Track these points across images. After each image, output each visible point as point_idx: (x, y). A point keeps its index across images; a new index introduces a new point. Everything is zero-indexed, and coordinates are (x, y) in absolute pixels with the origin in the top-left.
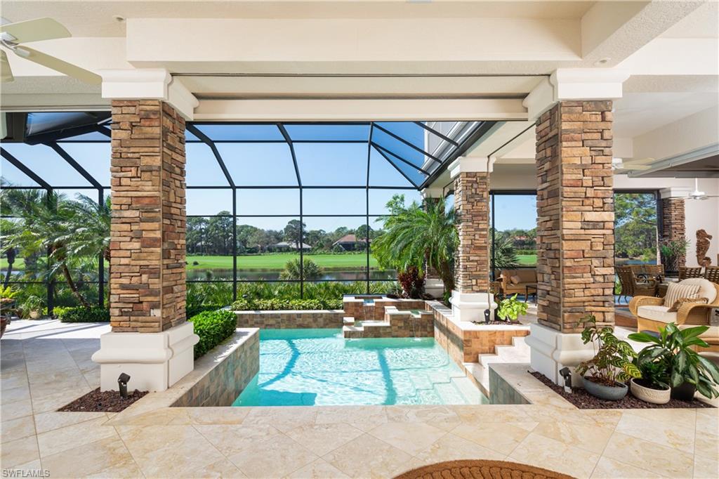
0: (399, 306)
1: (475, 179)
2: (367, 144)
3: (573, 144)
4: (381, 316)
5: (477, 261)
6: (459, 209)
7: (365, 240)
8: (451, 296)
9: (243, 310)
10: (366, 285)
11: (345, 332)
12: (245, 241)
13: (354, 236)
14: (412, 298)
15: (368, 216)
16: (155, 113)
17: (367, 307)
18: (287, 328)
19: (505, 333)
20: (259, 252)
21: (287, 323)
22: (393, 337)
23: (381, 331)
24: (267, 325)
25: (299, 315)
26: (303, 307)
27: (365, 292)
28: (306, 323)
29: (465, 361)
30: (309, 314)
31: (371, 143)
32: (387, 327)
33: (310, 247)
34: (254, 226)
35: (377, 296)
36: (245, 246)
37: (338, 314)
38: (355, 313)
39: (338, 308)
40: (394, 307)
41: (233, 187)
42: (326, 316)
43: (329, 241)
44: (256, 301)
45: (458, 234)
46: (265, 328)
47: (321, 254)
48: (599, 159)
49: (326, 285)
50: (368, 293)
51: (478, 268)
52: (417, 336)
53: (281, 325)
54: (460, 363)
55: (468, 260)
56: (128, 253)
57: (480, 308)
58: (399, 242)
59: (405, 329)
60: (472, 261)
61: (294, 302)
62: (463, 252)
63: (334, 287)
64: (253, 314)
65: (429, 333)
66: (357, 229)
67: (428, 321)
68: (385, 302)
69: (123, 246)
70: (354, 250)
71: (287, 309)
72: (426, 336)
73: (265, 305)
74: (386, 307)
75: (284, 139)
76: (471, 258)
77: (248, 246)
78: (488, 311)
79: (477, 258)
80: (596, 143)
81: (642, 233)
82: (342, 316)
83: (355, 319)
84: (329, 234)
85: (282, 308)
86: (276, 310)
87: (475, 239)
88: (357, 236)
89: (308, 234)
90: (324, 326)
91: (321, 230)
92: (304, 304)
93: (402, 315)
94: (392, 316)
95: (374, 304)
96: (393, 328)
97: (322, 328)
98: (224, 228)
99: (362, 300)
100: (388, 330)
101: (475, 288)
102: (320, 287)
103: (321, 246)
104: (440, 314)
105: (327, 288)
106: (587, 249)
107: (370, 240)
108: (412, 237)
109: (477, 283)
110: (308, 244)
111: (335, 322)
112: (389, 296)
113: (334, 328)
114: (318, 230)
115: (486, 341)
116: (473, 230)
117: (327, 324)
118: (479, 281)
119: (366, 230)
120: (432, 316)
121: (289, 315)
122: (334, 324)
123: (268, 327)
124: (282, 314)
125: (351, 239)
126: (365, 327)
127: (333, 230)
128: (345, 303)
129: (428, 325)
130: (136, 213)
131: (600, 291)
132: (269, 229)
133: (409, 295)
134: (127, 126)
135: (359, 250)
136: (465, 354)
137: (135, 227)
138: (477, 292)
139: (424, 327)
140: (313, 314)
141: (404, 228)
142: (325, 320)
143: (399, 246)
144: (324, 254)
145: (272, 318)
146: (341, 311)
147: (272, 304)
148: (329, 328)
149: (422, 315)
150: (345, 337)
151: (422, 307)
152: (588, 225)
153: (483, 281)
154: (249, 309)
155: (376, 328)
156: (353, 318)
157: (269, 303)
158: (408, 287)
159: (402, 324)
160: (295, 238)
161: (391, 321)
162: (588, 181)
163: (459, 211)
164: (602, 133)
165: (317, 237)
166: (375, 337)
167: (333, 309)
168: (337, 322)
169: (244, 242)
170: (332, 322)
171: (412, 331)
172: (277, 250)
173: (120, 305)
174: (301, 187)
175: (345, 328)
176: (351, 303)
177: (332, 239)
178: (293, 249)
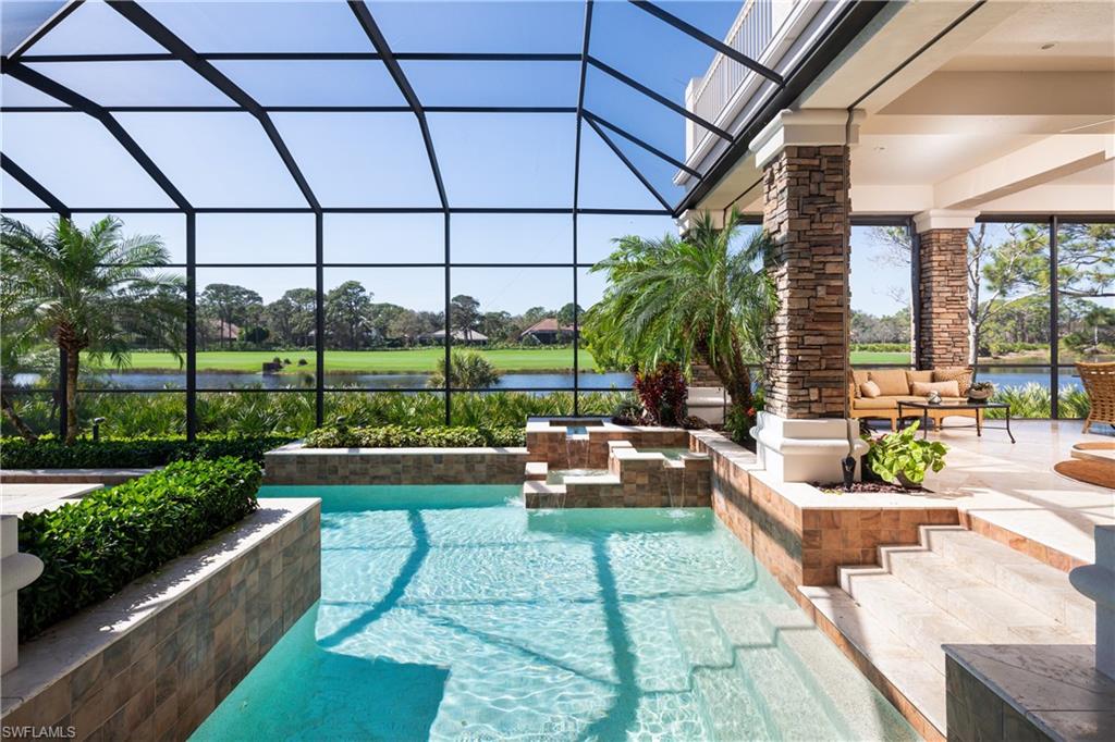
0: (638, 441)
1: (816, 162)
2: (575, 114)
4: (601, 461)
5: (820, 347)
6: (779, 231)
7: (572, 328)
8: (754, 424)
9: (329, 447)
10: (573, 398)
11: (528, 496)
12: (385, 328)
13: (555, 321)
14: (664, 424)
15: (575, 266)
17: (573, 442)
18: (414, 482)
19: (902, 516)
20: (406, 346)
21: (414, 472)
22: (627, 506)
23: (602, 494)
24: (375, 477)
25: (438, 458)
26: (448, 441)
27: (570, 411)
28: (452, 473)
29: (807, 583)
30: (456, 455)
31: (583, 114)
32: (614, 486)
33: (486, 338)
34: (399, 305)
35: (593, 419)
36: (385, 336)
37: (515, 456)
38: (550, 455)
39: (516, 444)
40: (627, 443)
41: (317, 210)
42: (492, 460)
43: (515, 328)
44: (355, 431)
45: (775, 287)
46: (371, 483)
47: (502, 348)
49: (501, 398)
50: (576, 415)
51: (824, 362)
52: (677, 505)
53: (403, 476)
54: (788, 584)
55: (801, 344)
57: (832, 453)
58: (640, 309)
59: (651, 490)
60: (810, 347)
61: (430, 431)
63: (516, 401)
64: (346, 456)
65: (701, 497)
66: (559, 310)
67: (700, 473)
68: (609, 433)
70: (556, 342)
71: (417, 444)
72: (695, 505)
73: (373, 436)
74: (611, 443)
75: (408, 105)
76: (809, 340)
77: (388, 336)
78: (850, 461)
79: (820, 340)
81: (1009, 317)
82: (523, 460)
83: (550, 467)
84: (516, 318)
85: (406, 444)
86: (394, 446)
87: (816, 297)
88: (560, 322)
89: (482, 318)
90: (489, 479)
91: (503, 312)
92: (449, 436)
93: (645, 462)
94: (625, 463)
95: (586, 437)
96: (627, 487)
97: (483, 483)
98: (351, 307)
99: (563, 429)
100: (616, 493)
101: (815, 408)
102: (490, 401)
103: (504, 337)
104: (728, 462)
105: (503, 403)
107: (580, 329)
108: (668, 299)
109: (820, 397)
110: (483, 333)
111: (511, 473)
112: (616, 421)
113: (507, 483)
114: (499, 311)
115: (854, 536)
116: (812, 276)
117: (494, 476)
118: (826, 392)
119: (573, 311)
120: (708, 463)
121: (419, 457)
122: (506, 476)
123: (377, 481)
124: (404, 456)
125: (551, 325)
126: (568, 486)
127: (523, 313)
128: (530, 434)
129: (699, 482)
132: (421, 310)
133: (657, 418)
135: (562, 343)
136: (806, 565)
138: (822, 416)
139: (692, 487)
140: (466, 456)
141: (650, 281)
142: (489, 467)
143: (642, 317)
144: (508, 348)
145: (384, 463)
146: (523, 450)
147: (387, 436)
148: (497, 483)
149: (687, 462)
150: (528, 506)
151: (683, 442)
153: (835, 393)
154: (341, 446)
155: (591, 487)
156: (545, 465)
157: (382, 432)
158: (654, 404)
159: (643, 480)
160: (462, 324)
161: (622, 474)
163: (778, 237)
165: (497, 322)
166: (590, 505)
167: (507, 445)
168: (512, 472)
169: (383, 330)
170: (504, 472)
171: (666, 494)
172: (435, 342)
174: (447, 210)
175: (528, 488)
176: (543, 434)
177: (520, 326)
178: (460, 342)
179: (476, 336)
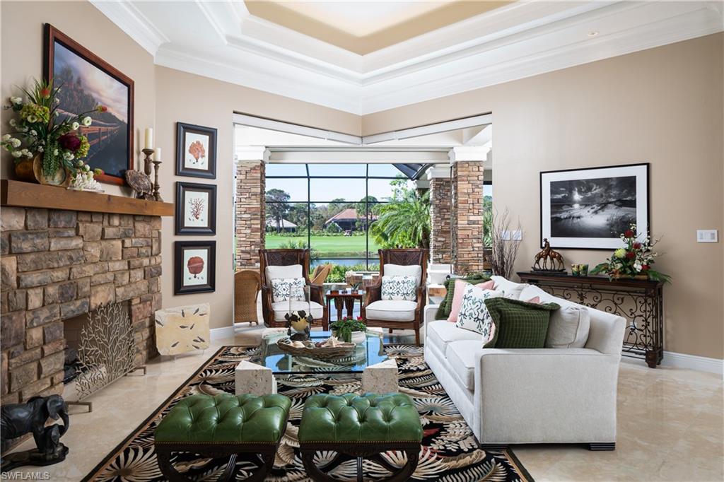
1: (442, 183)
3: (464, 182)
5: (442, 241)
13: (355, 210)
16: (258, 166)
33: (295, 226)
35: (374, 272)
43: (320, 217)
47: (309, 235)
48: (476, 190)
50: (367, 270)
51: (443, 246)
55: (436, 241)
56: (245, 235)
57: (445, 274)
60: (440, 241)
62: (434, 235)
66: (358, 201)
69: (242, 231)
70: (355, 229)
76: (439, 239)
80: (475, 182)
87: (441, 226)
88: (359, 212)
89: (292, 208)
101: (441, 261)
103: (311, 225)
106: (470, 235)
109: (442, 257)
110: (292, 221)
125: (351, 215)
127: (326, 204)
130: (249, 216)
131: (476, 255)
134: (245, 173)
135: (361, 231)
137: (248, 222)
138: (443, 263)
144: (315, 235)
152: (470, 222)
160: (275, 214)
162: (471, 201)
164: (478, 177)
173: (241, 261)
174: (309, 177)
177: (324, 215)
178: (273, 229)
179: (287, 224)
